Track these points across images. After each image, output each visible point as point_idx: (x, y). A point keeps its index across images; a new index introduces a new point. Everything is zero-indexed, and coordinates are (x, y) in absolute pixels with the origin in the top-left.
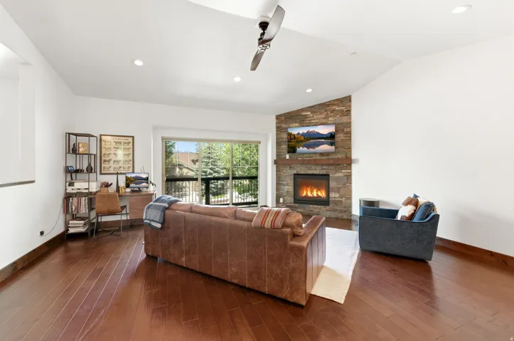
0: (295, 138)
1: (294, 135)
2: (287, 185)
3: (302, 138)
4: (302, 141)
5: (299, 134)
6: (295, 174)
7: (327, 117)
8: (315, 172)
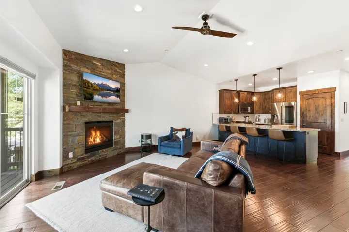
0: (92, 86)
1: (91, 84)
2: (78, 135)
3: (98, 88)
4: (97, 90)
5: (95, 83)
6: (86, 123)
7: (112, 74)
8: (104, 119)
